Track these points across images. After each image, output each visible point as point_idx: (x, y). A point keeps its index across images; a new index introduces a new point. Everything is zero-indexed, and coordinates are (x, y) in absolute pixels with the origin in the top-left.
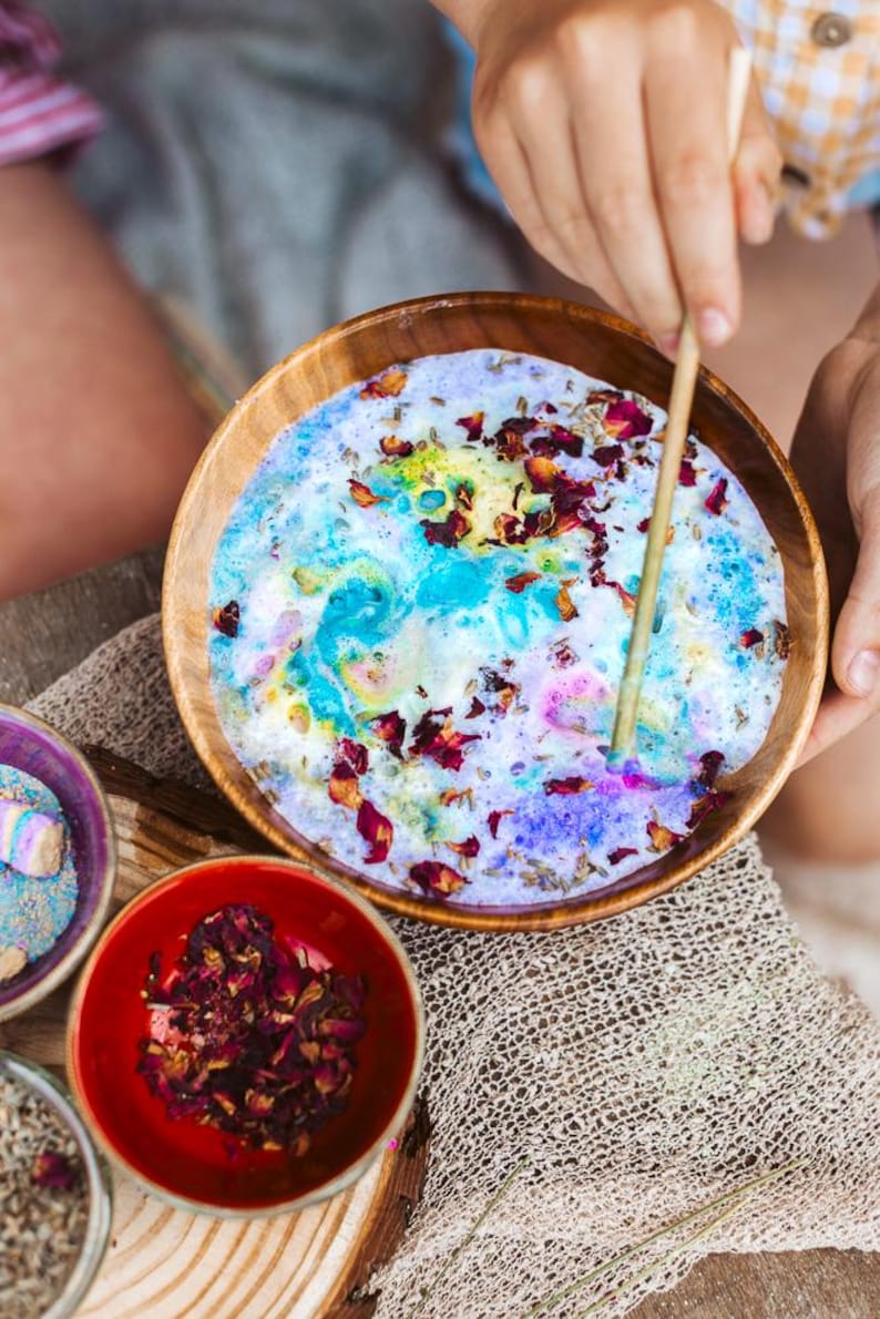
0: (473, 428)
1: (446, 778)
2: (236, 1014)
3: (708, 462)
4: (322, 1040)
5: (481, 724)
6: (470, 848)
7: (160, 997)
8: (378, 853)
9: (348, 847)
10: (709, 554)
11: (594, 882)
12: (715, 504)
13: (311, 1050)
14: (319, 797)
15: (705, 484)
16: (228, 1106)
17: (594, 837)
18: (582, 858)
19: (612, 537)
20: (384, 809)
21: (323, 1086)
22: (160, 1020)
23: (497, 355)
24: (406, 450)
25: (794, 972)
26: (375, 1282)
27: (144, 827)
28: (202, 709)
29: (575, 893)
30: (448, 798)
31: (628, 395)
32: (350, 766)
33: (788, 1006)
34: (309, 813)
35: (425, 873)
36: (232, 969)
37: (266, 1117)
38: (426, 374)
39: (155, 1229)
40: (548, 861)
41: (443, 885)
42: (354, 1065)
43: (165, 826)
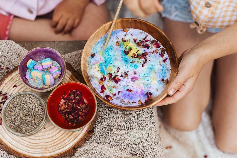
0: (135, 41)
1: (115, 84)
2: (73, 105)
3: (166, 55)
4: (82, 112)
5: (122, 78)
6: (115, 95)
7: (64, 98)
8: (102, 92)
9: (99, 90)
10: (161, 68)
11: (129, 105)
12: (164, 61)
13: (80, 113)
14: (97, 82)
15: (164, 58)
16: (67, 116)
17: (131, 98)
18: (129, 101)
19: (148, 61)
20: (105, 86)
21: (80, 118)
22: (62, 102)
23: (142, 31)
24: (125, 41)
25: (153, 131)
26: (78, 149)
27: (71, 76)
28: (84, 65)
29: (126, 106)
30: (114, 87)
31: (158, 42)
32: (103, 79)
33: (150, 135)
34: (95, 84)
35: (107, 96)
36: (75, 98)
37: (71, 119)
38: (131, 31)
39: (51, 129)
40: (124, 100)
41: (109, 99)
42: (85, 117)
43: (74, 77)
